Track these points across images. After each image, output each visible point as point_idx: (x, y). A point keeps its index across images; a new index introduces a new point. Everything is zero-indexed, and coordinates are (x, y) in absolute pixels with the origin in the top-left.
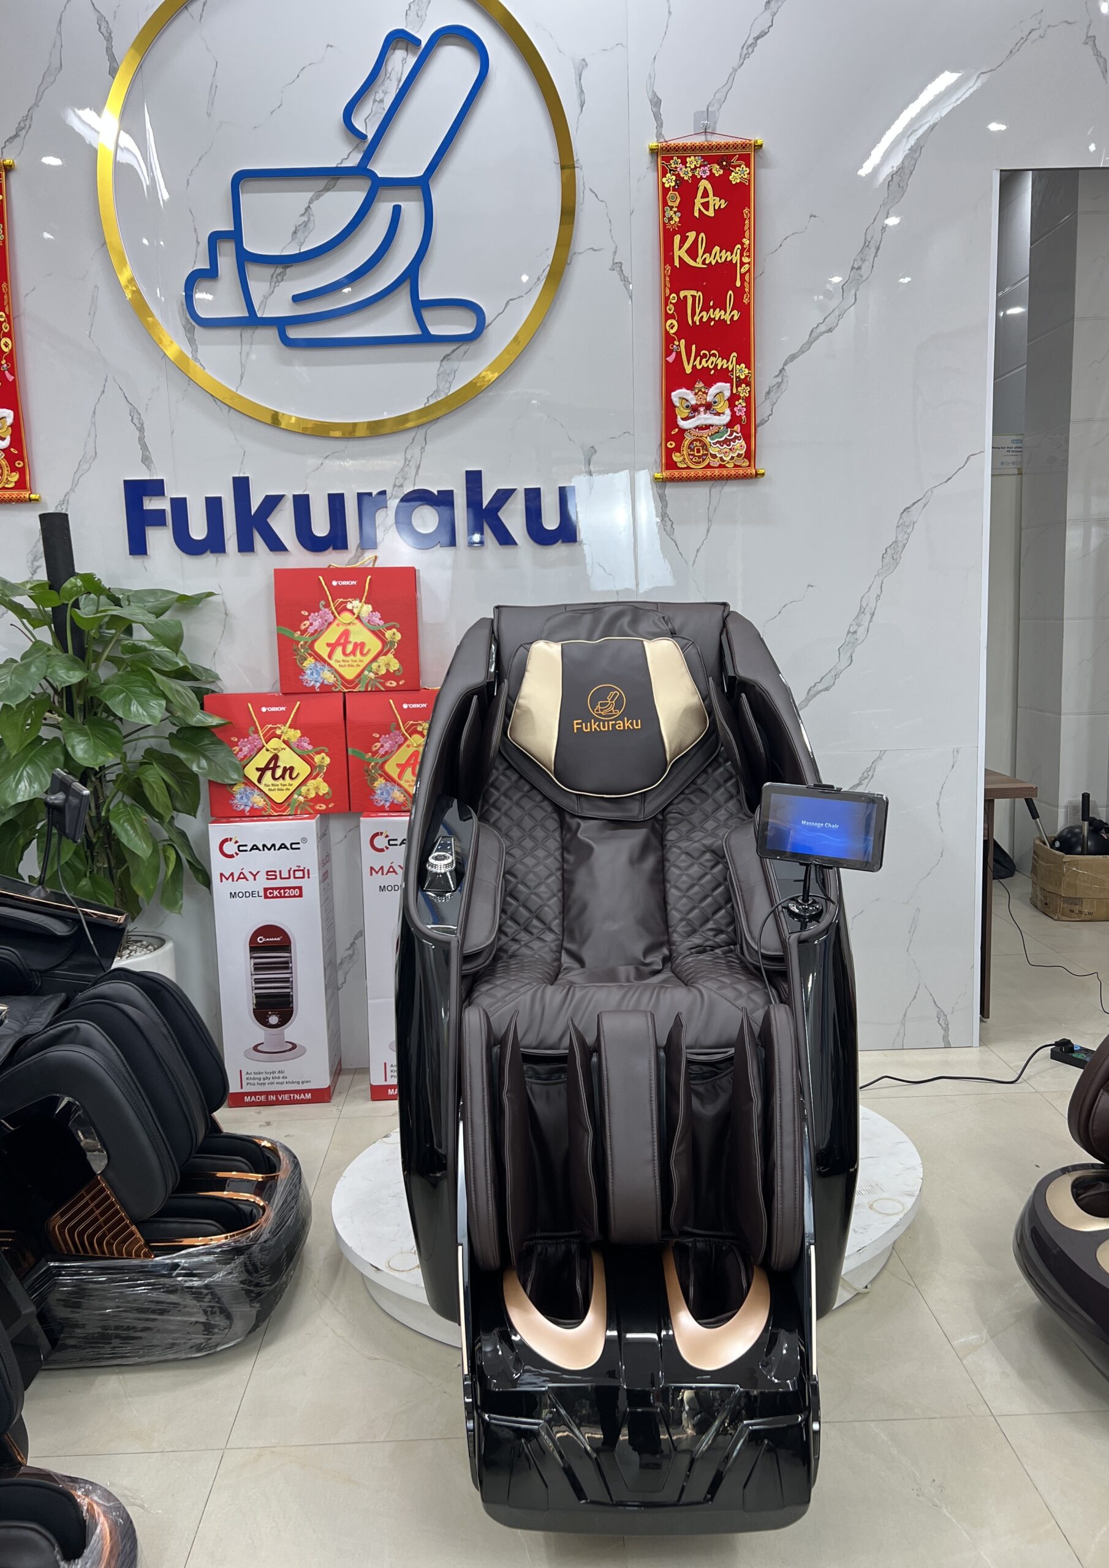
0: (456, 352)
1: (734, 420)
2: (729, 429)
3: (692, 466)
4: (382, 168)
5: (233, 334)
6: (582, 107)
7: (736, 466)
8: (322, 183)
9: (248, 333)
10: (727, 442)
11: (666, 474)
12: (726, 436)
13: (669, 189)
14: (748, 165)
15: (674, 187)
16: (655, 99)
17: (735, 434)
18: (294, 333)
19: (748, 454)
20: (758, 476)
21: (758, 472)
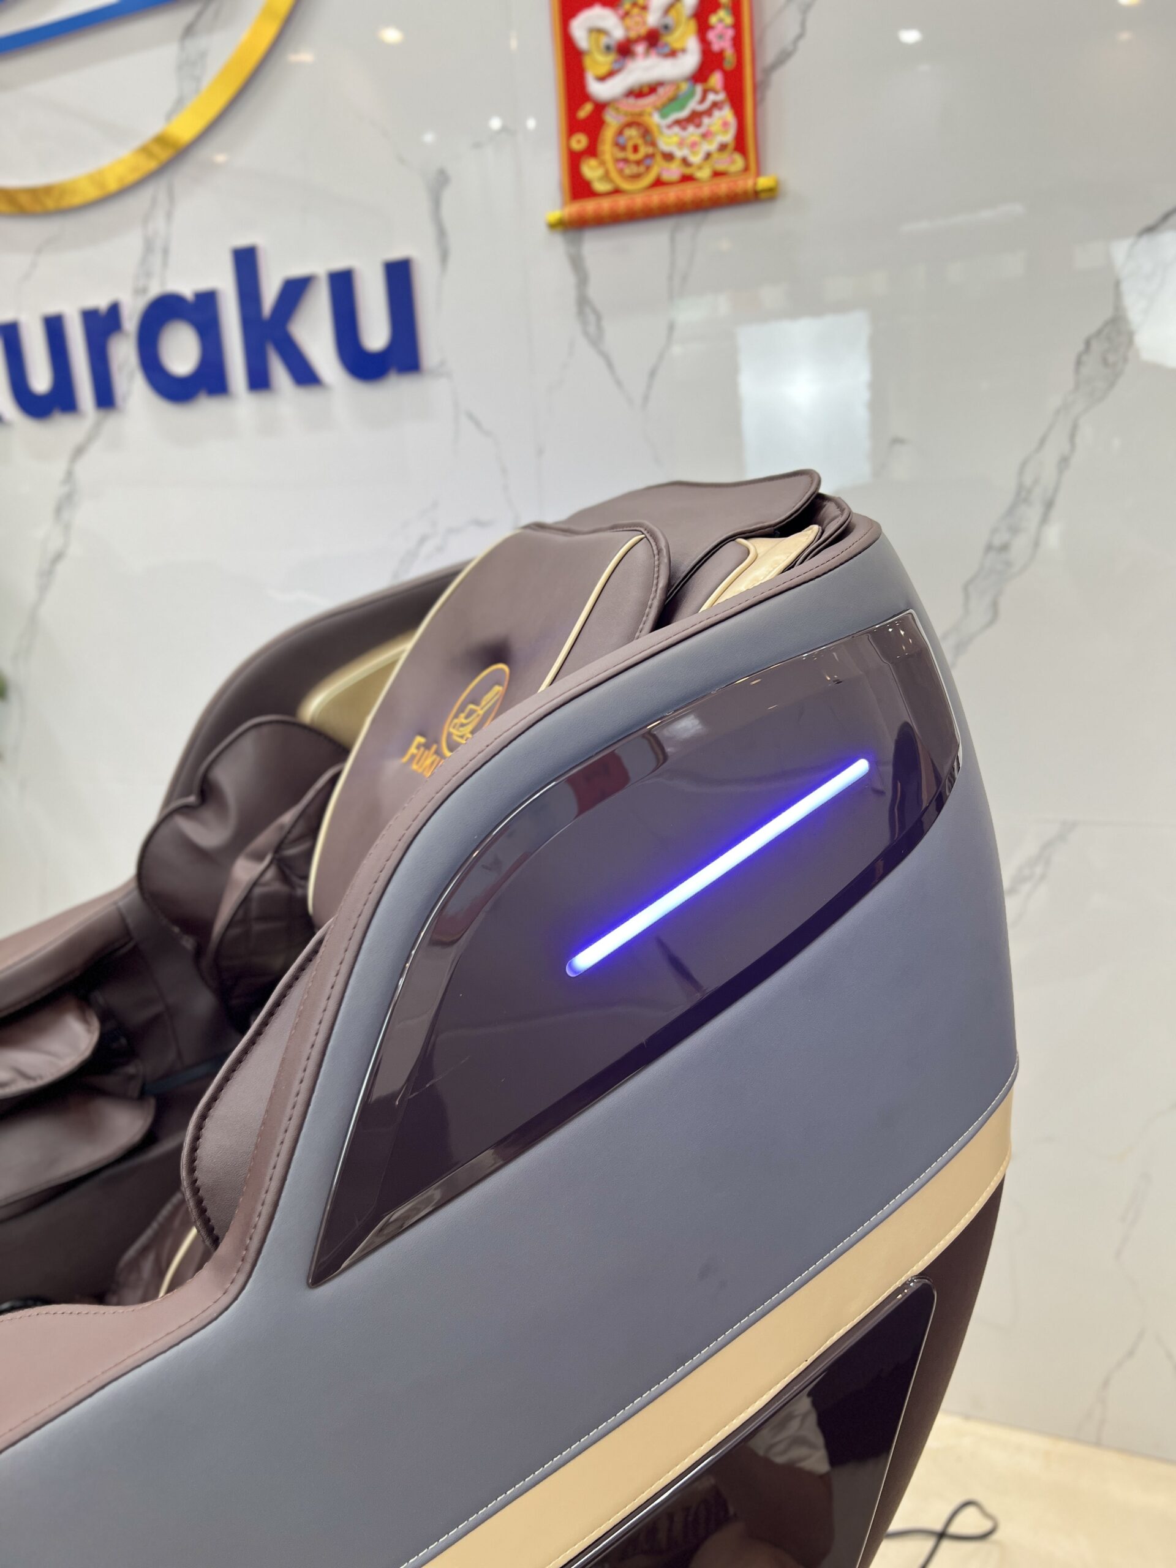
0: (202, 18)
1: (710, 61)
2: (699, 89)
3: (625, 185)
7: (717, 174)
10: (695, 118)
11: (575, 209)
12: (693, 105)
17: (711, 97)
19: (740, 145)
20: (763, 195)
21: (763, 182)
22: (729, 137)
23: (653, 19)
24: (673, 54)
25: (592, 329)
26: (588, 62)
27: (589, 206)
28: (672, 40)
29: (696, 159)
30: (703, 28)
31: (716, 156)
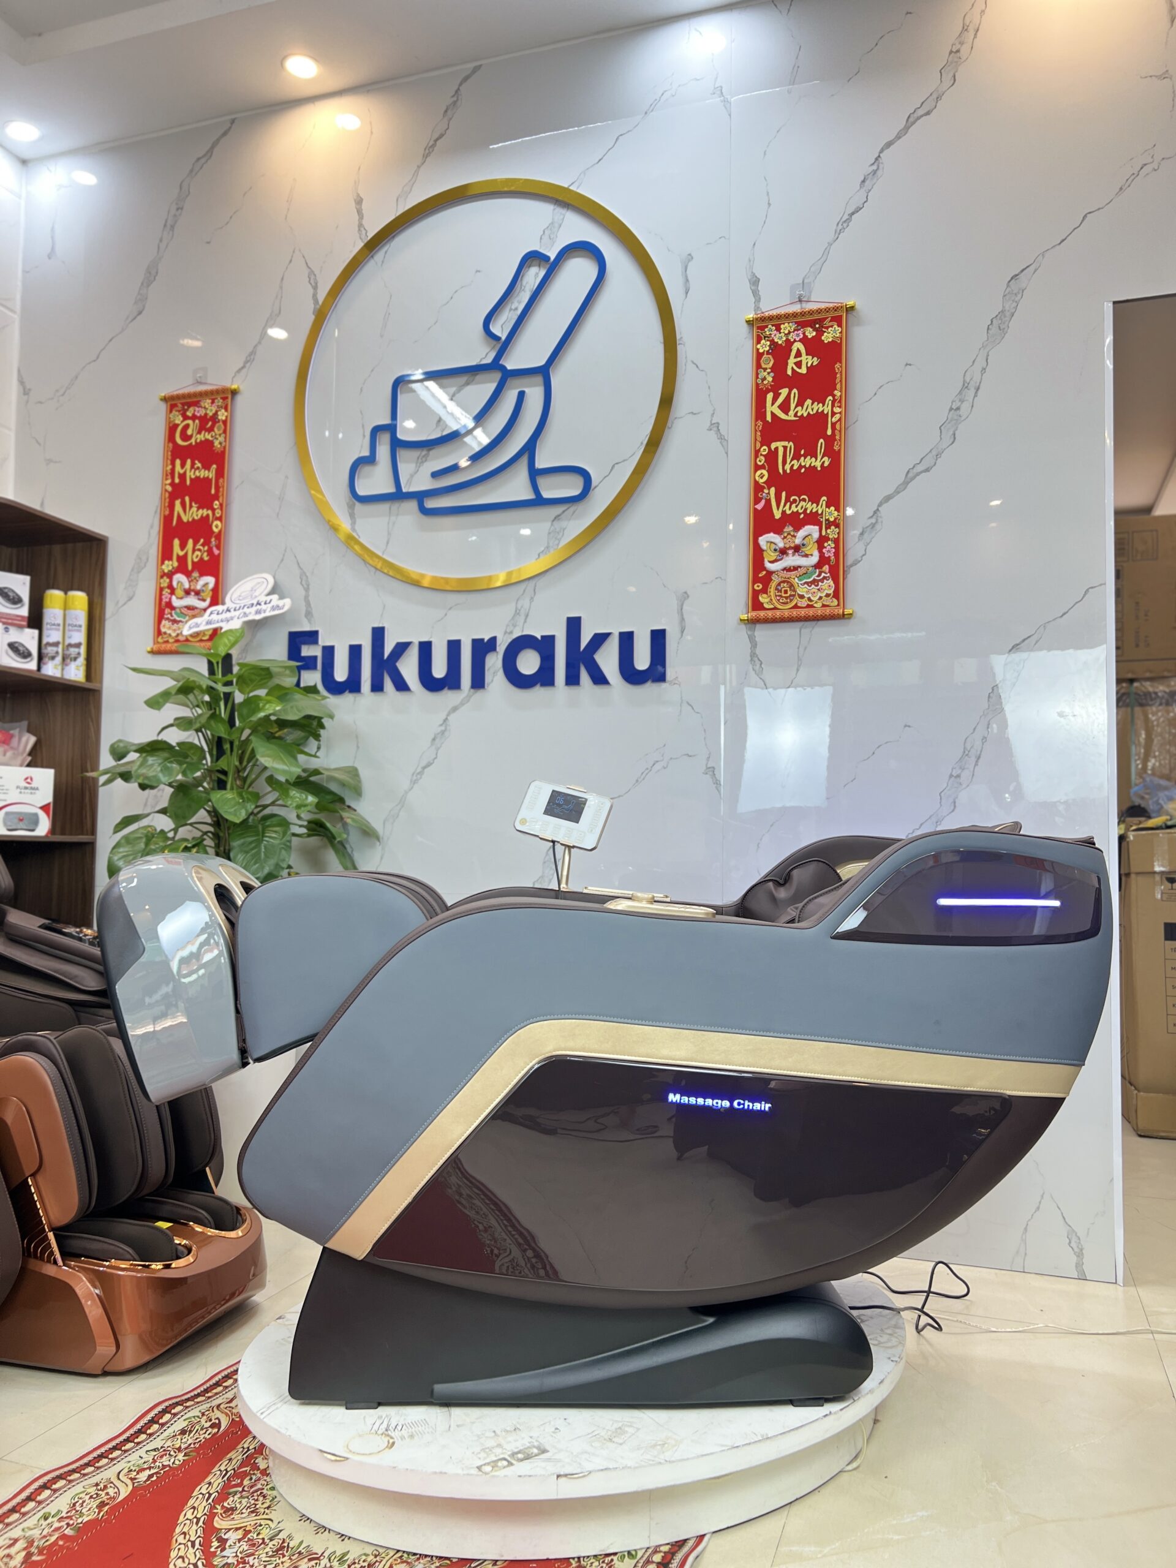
0: (566, 513)
1: (823, 561)
2: (817, 570)
3: (780, 607)
4: (511, 363)
5: (384, 507)
6: (687, 293)
7: (825, 606)
8: (463, 379)
9: (395, 506)
10: (815, 582)
11: (754, 614)
12: (814, 576)
13: (763, 353)
14: (840, 325)
15: (768, 352)
16: (755, 278)
17: (823, 575)
18: (431, 504)
19: (836, 595)
20: (846, 616)
21: (847, 611)
22: (831, 591)
23: (798, 541)
24: (806, 556)
25: (757, 667)
26: (765, 553)
27: (762, 614)
28: (806, 550)
29: (815, 599)
30: (821, 548)
31: (824, 598)
